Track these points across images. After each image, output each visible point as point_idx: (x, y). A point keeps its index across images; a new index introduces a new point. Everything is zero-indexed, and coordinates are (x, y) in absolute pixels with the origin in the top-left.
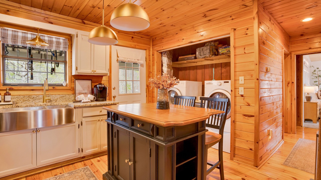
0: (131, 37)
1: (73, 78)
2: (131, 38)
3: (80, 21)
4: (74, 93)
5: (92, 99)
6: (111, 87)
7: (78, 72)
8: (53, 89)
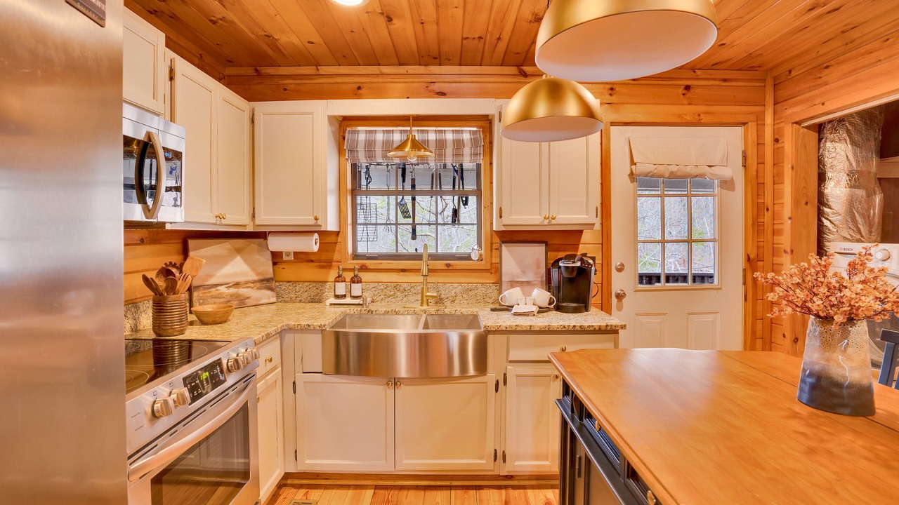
0: (683, 87)
1: (497, 239)
2: (681, 91)
3: (513, 70)
4: (499, 283)
5: (545, 304)
6: (609, 264)
7: (504, 223)
8: (446, 268)
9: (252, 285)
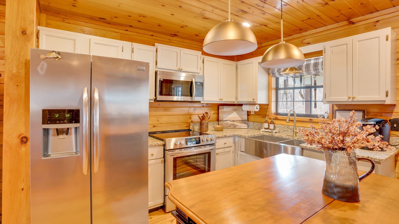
3: (345, 23)
7: (327, 101)
8: (310, 121)
9: (239, 122)
